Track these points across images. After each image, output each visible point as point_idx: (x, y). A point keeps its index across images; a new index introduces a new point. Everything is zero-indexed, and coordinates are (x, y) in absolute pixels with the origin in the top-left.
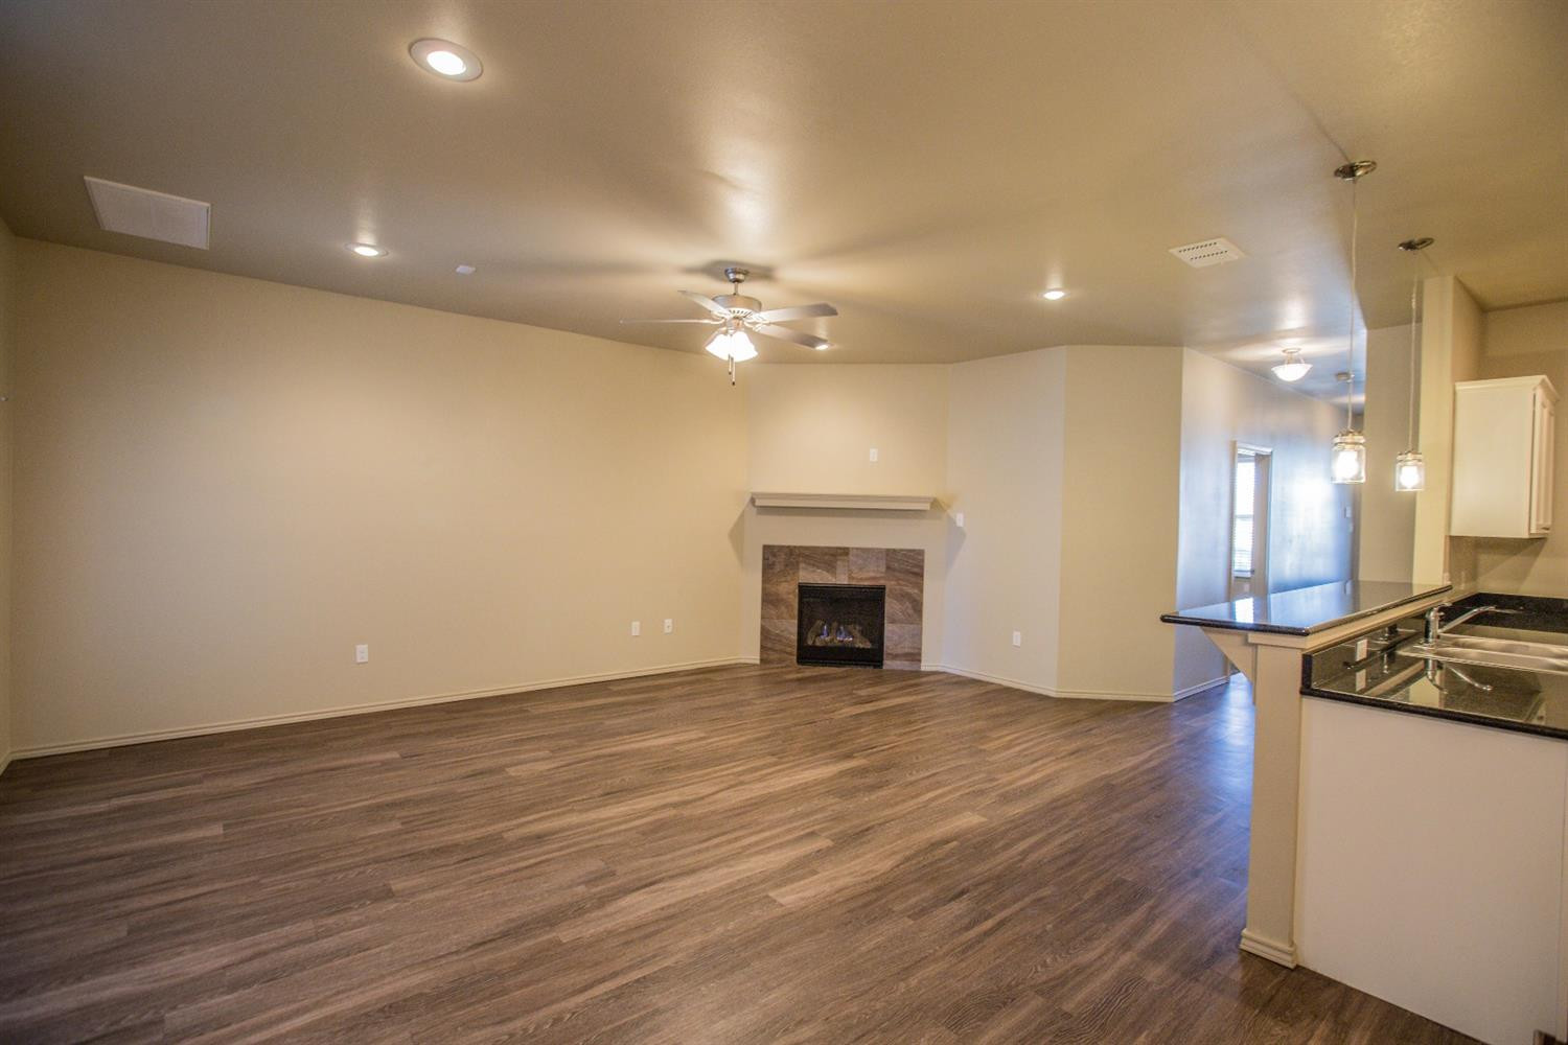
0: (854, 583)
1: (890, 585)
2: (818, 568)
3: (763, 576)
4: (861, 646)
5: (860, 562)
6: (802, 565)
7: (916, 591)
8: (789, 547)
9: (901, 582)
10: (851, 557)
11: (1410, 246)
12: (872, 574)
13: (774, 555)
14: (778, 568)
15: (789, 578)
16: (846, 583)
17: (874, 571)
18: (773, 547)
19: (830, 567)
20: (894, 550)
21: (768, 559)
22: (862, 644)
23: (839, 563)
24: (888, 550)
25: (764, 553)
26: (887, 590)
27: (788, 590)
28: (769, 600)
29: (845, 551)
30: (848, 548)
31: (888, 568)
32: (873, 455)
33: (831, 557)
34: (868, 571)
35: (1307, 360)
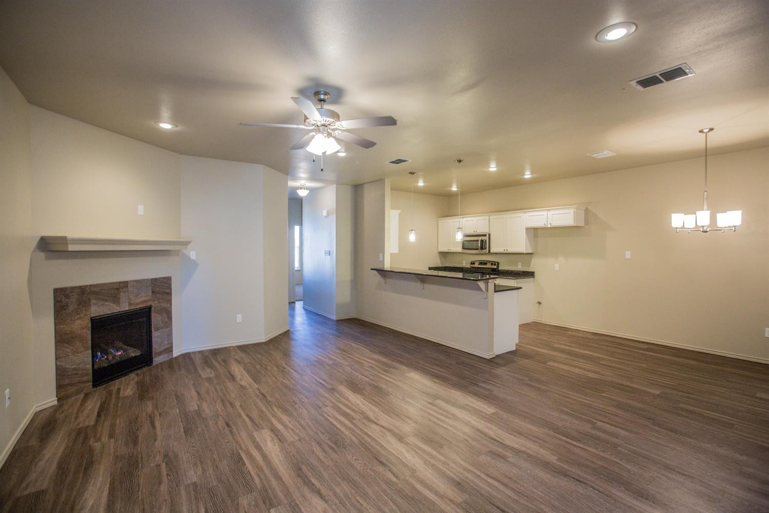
0: (133, 308)
1: (154, 304)
2: (106, 301)
3: (55, 319)
4: (133, 355)
5: (136, 291)
6: (93, 301)
7: (168, 305)
8: (80, 287)
9: (161, 301)
10: (130, 289)
11: (411, 173)
12: (143, 299)
13: (67, 296)
14: (71, 308)
15: (82, 315)
16: (127, 309)
17: (144, 296)
18: (66, 289)
19: (115, 299)
20: (156, 279)
21: (61, 301)
22: (134, 353)
23: (121, 294)
24: (152, 279)
25: (55, 297)
26: (153, 308)
27: (81, 326)
28: (62, 339)
29: (125, 284)
30: (127, 282)
31: (153, 292)
32: (141, 210)
33: (115, 290)
34: (141, 297)
35: (307, 188)
